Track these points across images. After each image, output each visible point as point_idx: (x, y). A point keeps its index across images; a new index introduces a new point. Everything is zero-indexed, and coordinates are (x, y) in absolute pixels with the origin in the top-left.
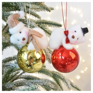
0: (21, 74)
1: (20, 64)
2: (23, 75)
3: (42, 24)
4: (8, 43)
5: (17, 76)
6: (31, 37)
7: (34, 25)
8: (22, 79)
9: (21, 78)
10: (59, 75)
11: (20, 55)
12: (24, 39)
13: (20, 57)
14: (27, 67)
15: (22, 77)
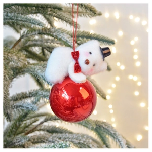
0: (42, 123)
2: (45, 126)
3: (80, 39)
4: (21, 68)
5: (34, 127)
7: (67, 39)
8: (42, 133)
9: (40, 130)
15: (42, 128)
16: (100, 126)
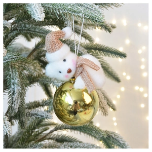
0: (52, 132)
1: (59, 110)
2: (54, 135)
3: (93, 50)
5: (45, 135)
6: (81, 68)
7: (82, 51)
8: (50, 141)
9: (49, 139)
10: (116, 137)
11: (59, 96)
12: (69, 71)
13: (60, 100)
14: (69, 116)
15: (51, 137)
16: (109, 137)
